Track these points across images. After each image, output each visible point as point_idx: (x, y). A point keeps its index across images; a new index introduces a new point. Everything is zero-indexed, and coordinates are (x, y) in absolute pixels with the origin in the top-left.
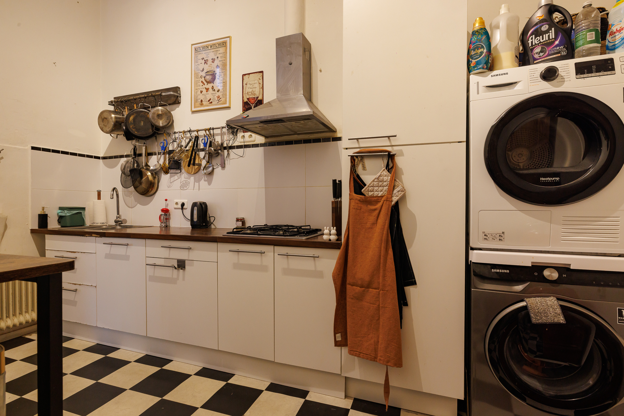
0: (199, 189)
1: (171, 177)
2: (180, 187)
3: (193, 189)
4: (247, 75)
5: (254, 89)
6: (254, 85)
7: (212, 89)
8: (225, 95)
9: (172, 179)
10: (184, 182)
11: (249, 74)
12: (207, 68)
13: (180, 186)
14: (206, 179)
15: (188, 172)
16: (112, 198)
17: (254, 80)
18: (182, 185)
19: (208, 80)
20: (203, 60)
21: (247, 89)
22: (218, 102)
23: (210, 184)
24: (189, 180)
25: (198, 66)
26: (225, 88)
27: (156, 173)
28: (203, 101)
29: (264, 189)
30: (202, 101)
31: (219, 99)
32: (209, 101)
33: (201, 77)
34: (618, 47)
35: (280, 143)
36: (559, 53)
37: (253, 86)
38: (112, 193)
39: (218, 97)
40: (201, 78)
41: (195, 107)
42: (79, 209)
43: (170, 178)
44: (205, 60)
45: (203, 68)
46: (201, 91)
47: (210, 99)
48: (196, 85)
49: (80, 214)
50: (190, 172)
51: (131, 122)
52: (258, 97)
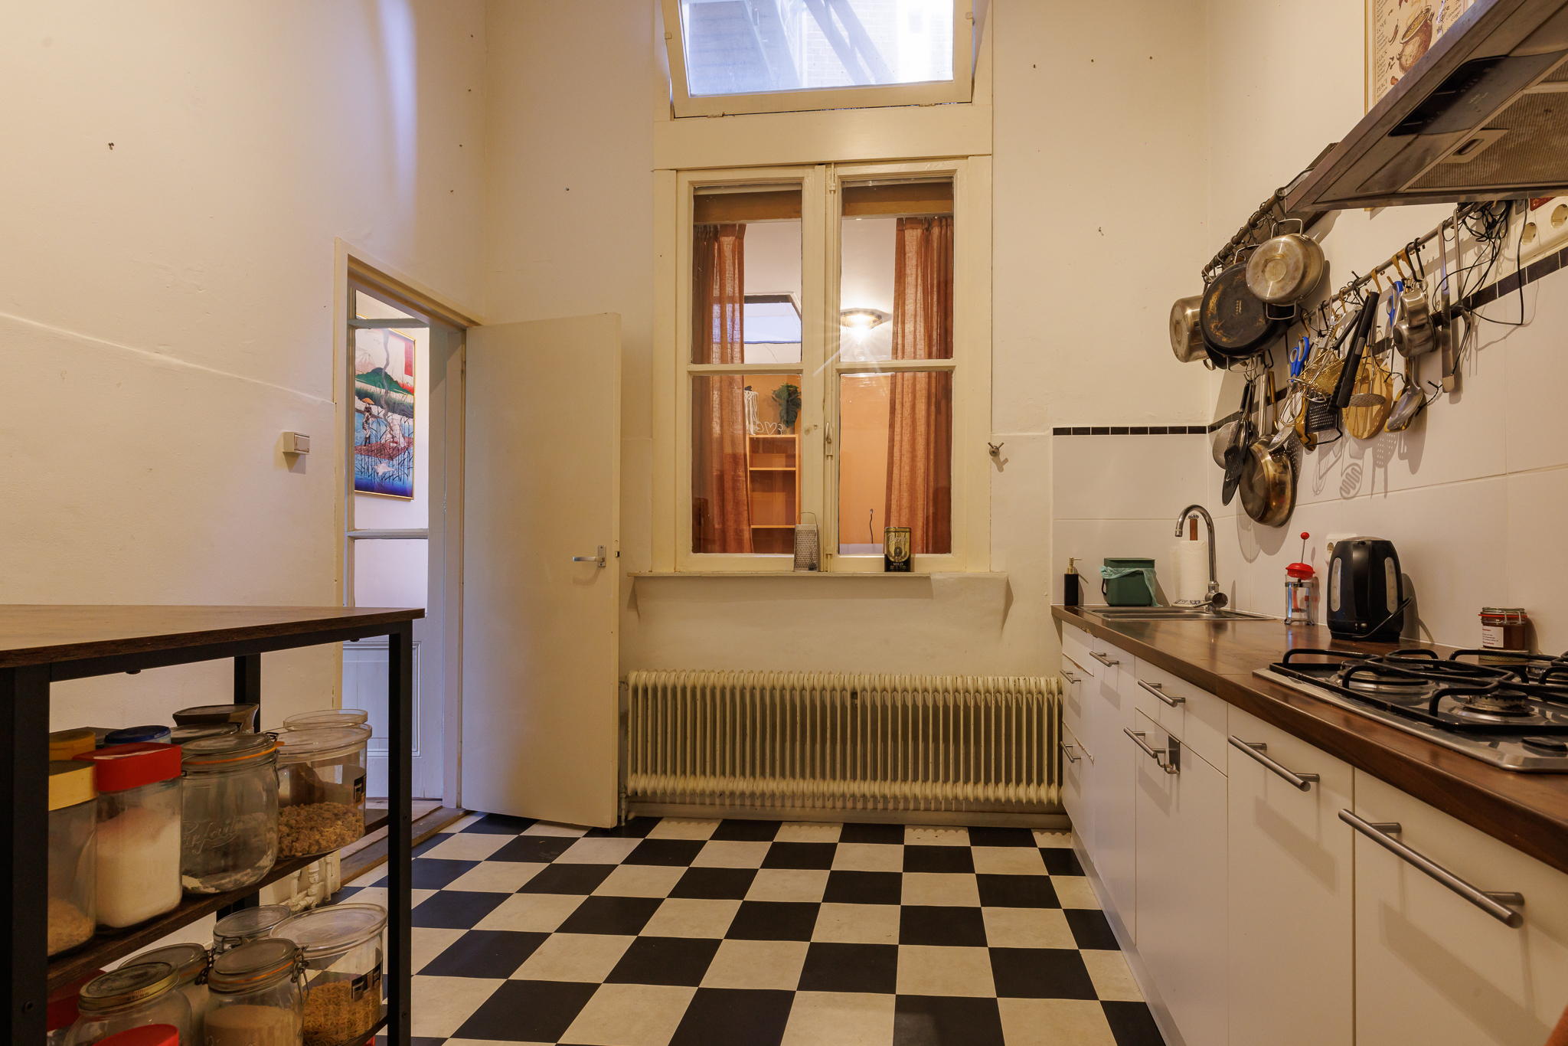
0: (1386, 492)
1: (1320, 458)
2: (1341, 488)
9: (1324, 465)
12: (1406, 16)
13: (1341, 484)
14: (1403, 449)
15: (1356, 434)
16: (1178, 534)
18: (1344, 480)
23: (1414, 468)
24: (1359, 462)
25: (1382, 28)
27: (1287, 455)
33: (1391, 62)
38: (1180, 520)
40: (1391, 67)
42: (1135, 564)
43: (1319, 463)
45: (1396, 27)
49: (1141, 576)
50: (1362, 433)
51: (1212, 314)
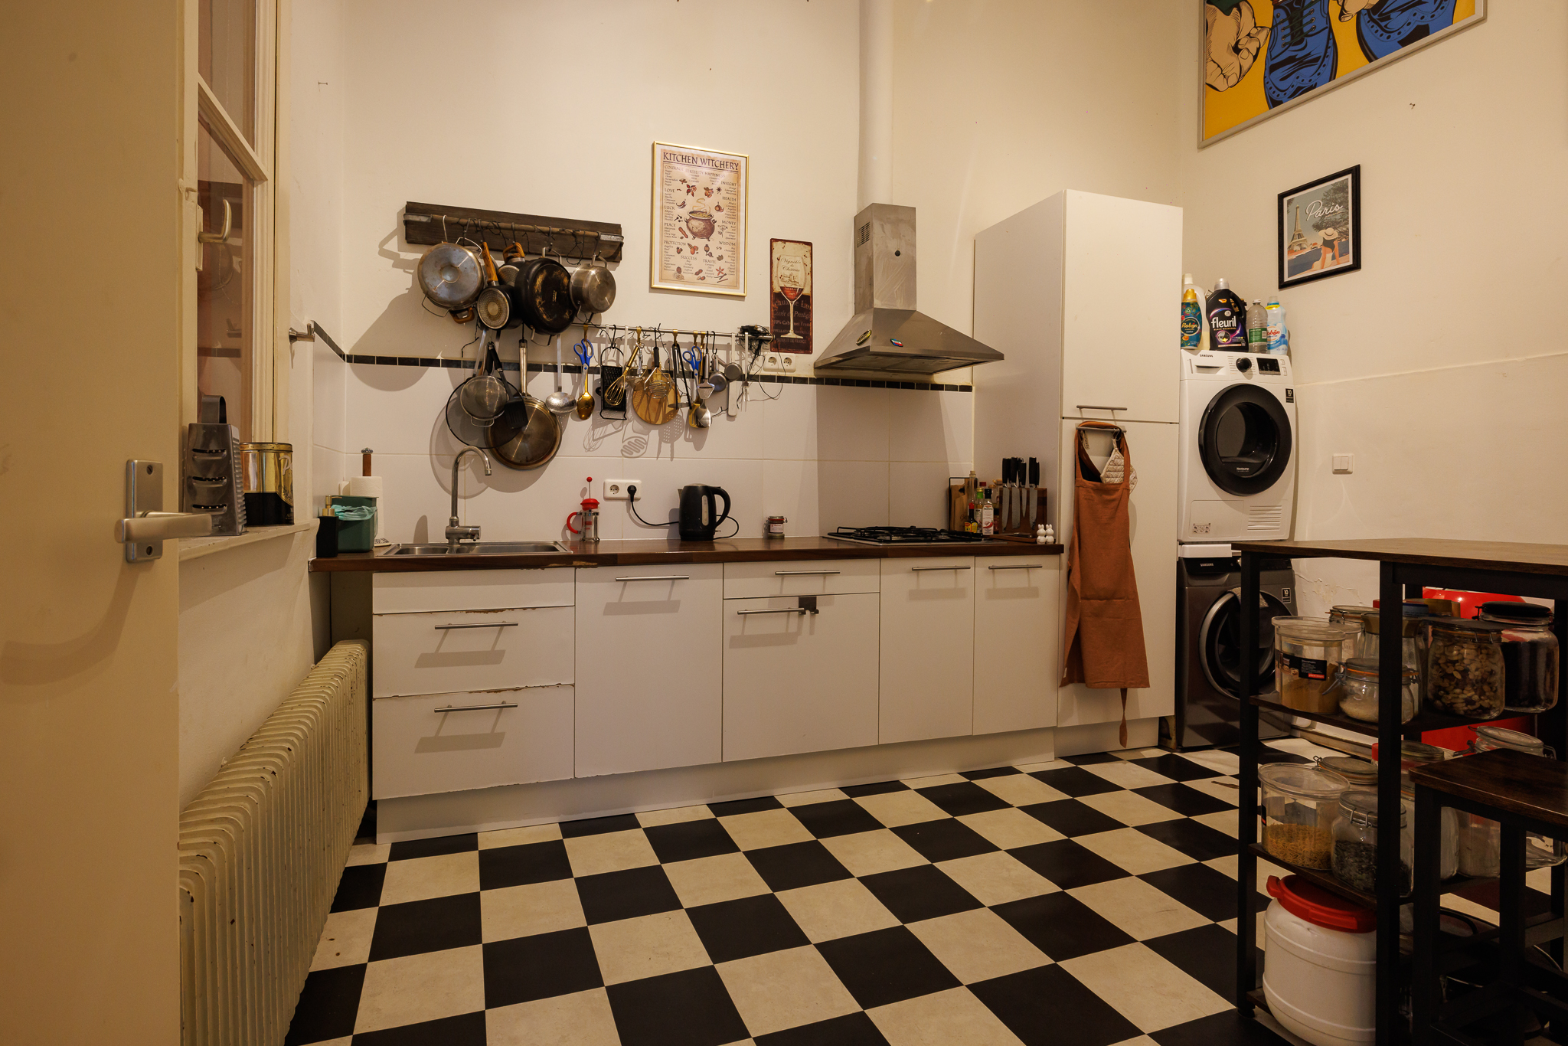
0: (672, 458)
1: (595, 426)
2: (622, 450)
3: (657, 458)
4: (780, 242)
5: (794, 273)
6: (794, 264)
7: (707, 251)
8: (735, 270)
9: (599, 432)
10: (633, 440)
11: (785, 241)
12: (692, 203)
13: (622, 448)
14: (689, 435)
17: (792, 255)
18: (625, 446)
19: (695, 230)
20: (685, 184)
21: (780, 268)
22: (718, 280)
23: (699, 447)
24: (646, 437)
25: (670, 192)
26: (735, 256)
28: (683, 269)
29: (816, 462)
30: (679, 270)
31: (721, 275)
32: (697, 274)
33: (679, 218)
34: (1273, 348)
35: (847, 382)
36: (1239, 343)
37: (792, 266)
39: (720, 271)
40: (679, 221)
41: (661, 280)
43: (593, 429)
44: (688, 186)
45: (684, 202)
46: (678, 248)
47: (701, 271)
48: (664, 232)
50: (653, 420)
52: (801, 290)
